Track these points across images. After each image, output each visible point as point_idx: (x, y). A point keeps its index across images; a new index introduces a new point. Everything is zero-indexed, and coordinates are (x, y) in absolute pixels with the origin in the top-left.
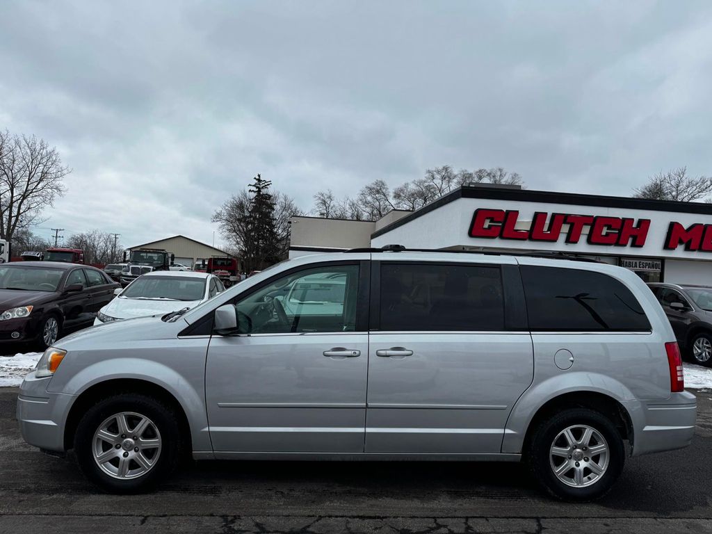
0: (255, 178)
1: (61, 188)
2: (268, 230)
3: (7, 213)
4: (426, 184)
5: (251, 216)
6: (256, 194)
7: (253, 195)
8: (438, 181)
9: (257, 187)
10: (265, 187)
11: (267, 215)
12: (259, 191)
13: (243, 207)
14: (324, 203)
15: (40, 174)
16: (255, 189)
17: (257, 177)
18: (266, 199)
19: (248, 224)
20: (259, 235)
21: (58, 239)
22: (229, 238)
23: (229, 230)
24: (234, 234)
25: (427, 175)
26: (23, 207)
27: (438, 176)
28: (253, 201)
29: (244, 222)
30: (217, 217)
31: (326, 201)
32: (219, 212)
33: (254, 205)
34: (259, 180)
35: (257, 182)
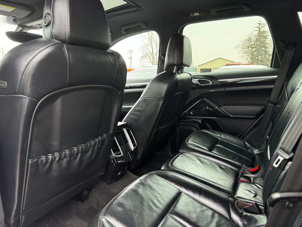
0: (258, 23)
2: (264, 50)
5: (255, 44)
6: (258, 31)
7: (257, 32)
9: (258, 28)
10: (263, 27)
11: (263, 43)
12: (260, 30)
13: (251, 40)
17: (259, 23)
18: (263, 34)
19: (253, 48)
20: (258, 53)
22: (242, 57)
23: (243, 53)
24: (245, 54)
28: (256, 36)
29: (251, 47)
30: (237, 47)
32: (238, 44)
33: (256, 38)
34: (260, 24)
35: (259, 25)
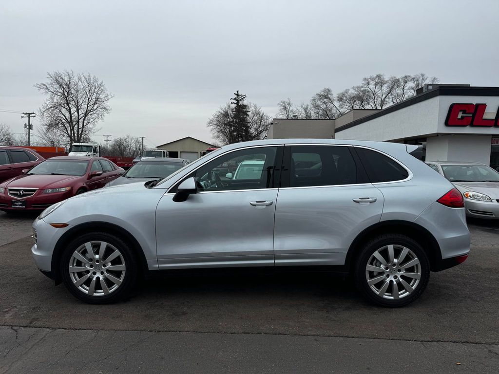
0: (235, 94)
1: (108, 108)
2: (245, 130)
3: (76, 126)
4: (362, 89)
5: (233, 121)
6: (236, 105)
7: (234, 106)
8: (372, 86)
9: (236, 100)
10: (242, 99)
11: (244, 120)
12: (238, 103)
13: (228, 115)
14: (285, 108)
15: (94, 100)
16: (235, 102)
18: (243, 108)
19: (231, 126)
21: (108, 142)
23: (218, 132)
24: (222, 134)
25: (363, 82)
26: (86, 122)
27: (372, 83)
28: (234, 110)
29: (228, 125)
30: (210, 123)
31: (286, 107)
32: (211, 119)
33: (235, 113)
34: (238, 95)
35: (236, 96)
